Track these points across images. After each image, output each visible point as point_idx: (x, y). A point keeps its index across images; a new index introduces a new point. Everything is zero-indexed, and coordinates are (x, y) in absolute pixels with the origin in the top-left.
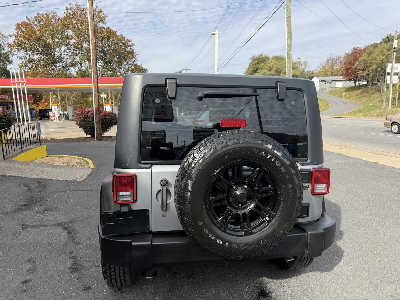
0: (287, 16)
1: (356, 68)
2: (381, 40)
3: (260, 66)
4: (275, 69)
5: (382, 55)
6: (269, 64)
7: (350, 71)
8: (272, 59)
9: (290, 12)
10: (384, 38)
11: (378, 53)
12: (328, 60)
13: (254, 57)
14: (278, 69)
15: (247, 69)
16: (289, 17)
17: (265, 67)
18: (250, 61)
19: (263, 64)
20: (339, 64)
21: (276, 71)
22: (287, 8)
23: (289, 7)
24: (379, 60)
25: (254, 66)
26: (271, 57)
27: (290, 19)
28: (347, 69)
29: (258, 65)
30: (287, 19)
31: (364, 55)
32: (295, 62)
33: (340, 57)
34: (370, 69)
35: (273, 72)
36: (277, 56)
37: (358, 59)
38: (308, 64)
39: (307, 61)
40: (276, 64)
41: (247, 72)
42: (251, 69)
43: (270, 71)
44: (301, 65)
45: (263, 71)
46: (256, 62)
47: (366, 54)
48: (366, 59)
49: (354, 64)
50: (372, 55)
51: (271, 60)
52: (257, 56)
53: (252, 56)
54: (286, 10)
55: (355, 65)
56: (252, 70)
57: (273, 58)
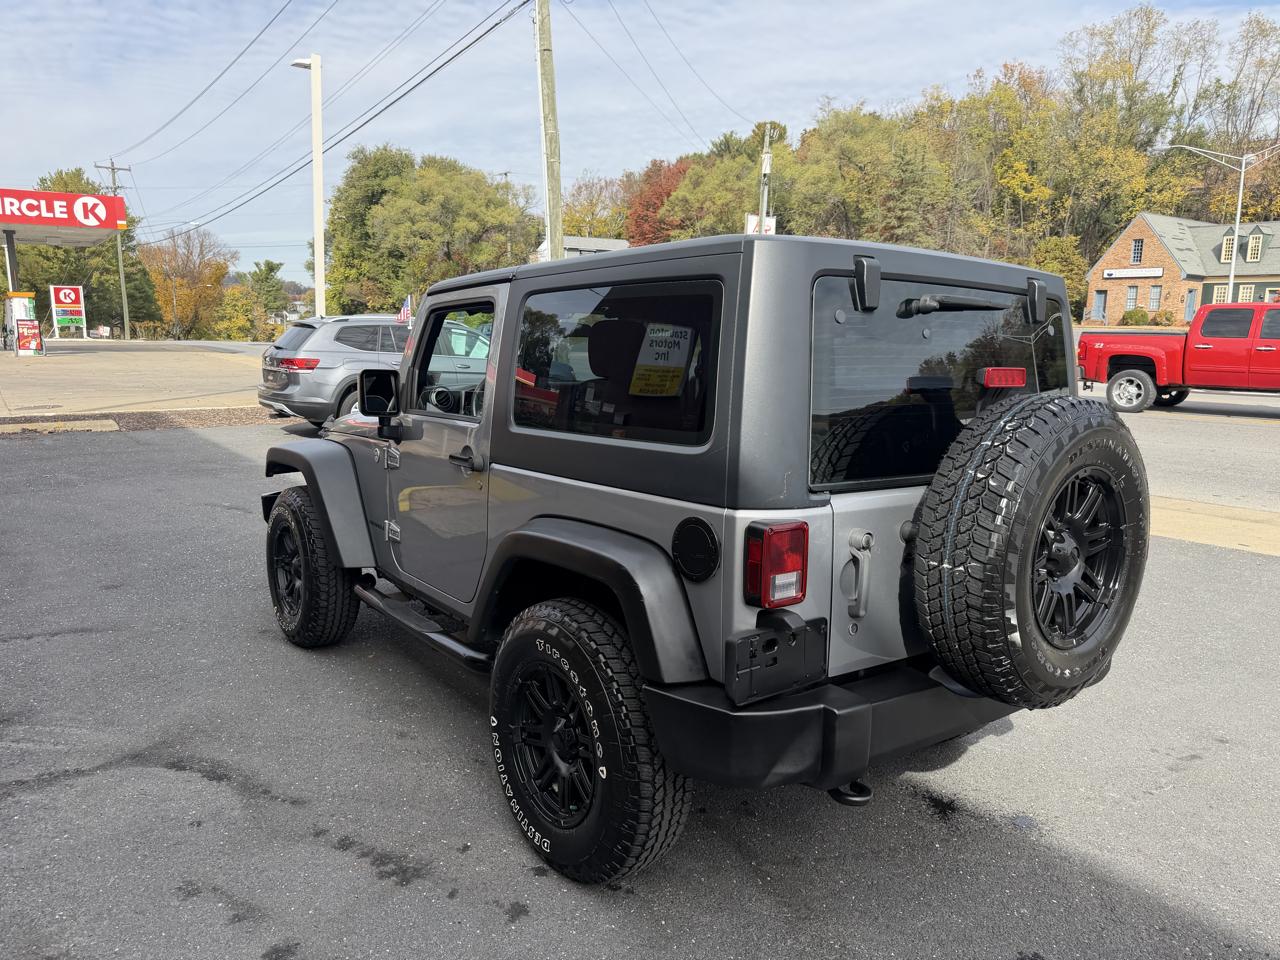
0: (541, 45)
1: (662, 221)
2: (711, 146)
3: (388, 184)
4: (440, 198)
5: (727, 189)
6: (415, 180)
7: (646, 226)
8: (421, 167)
9: (550, 36)
10: (718, 141)
11: (717, 182)
12: (580, 188)
13: (362, 151)
14: (447, 199)
15: (339, 190)
16: (549, 50)
17: (405, 189)
18: (350, 164)
19: (396, 179)
20: (608, 202)
21: (442, 206)
22: (542, 22)
23: (546, 20)
24: (719, 203)
25: (363, 183)
26: (418, 160)
27: (550, 56)
28: (640, 220)
29: (378, 180)
30: (542, 55)
31: (682, 184)
32: (498, 185)
33: (610, 182)
34: (698, 225)
35: (432, 208)
36: (434, 158)
37: (669, 195)
38: (535, 195)
39: (530, 186)
40: (438, 184)
41: (338, 199)
42: (353, 191)
43: (423, 203)
44: (515, 196)
45: (402, 203)
46: (370, 169)
47: (687, 181)
48: (688, 196)
49: (656, 208)
50: (702, 187)
51: (416, 167)
52: (371, 148)
53: (356, 149)
54: (537, 26)
55: (662, 211)
56: (356, 194)
57: (424, 162)
